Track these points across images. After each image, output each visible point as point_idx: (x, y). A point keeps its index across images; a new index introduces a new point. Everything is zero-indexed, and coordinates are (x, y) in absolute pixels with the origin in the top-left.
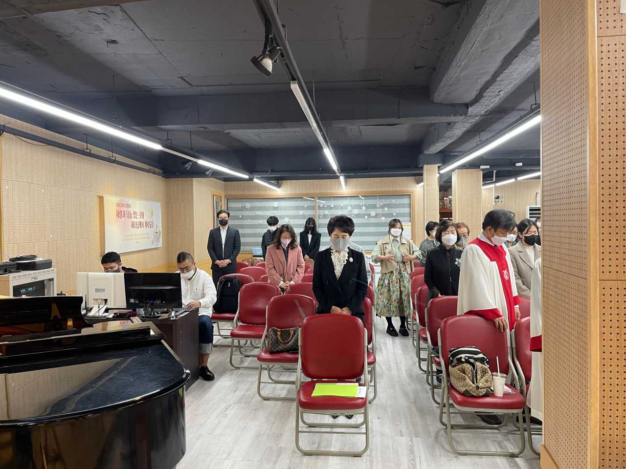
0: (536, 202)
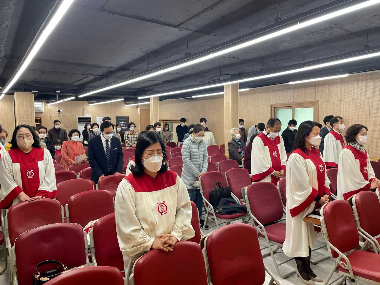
0: (83, 115)
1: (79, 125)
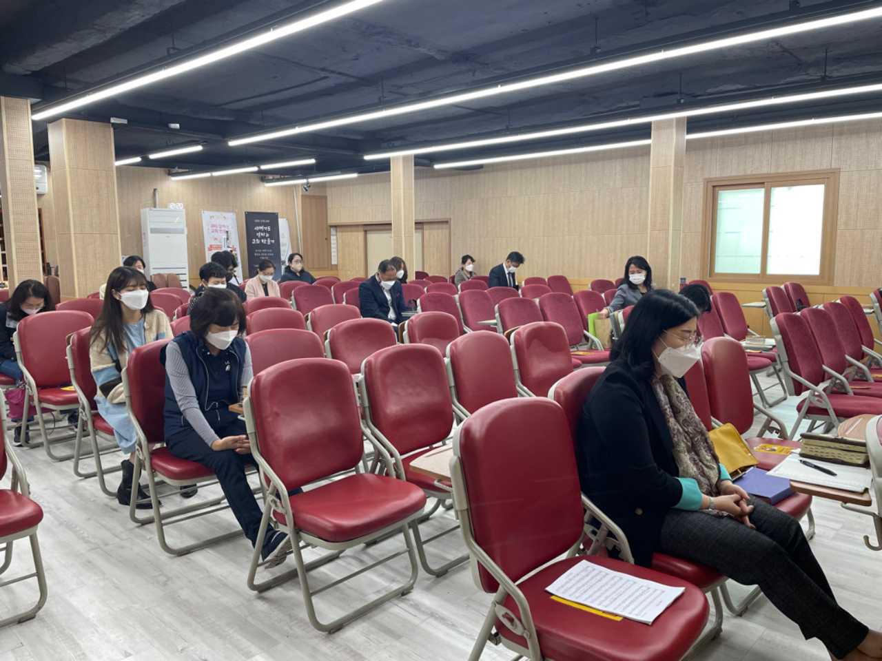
0: (155, 205)
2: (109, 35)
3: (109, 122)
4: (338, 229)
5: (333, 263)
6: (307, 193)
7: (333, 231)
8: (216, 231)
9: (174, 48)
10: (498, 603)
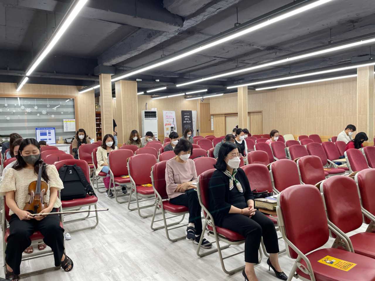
0: (146, 109)
1: (145, 119)
2: (141, 52)
3: (136, 80)
4: (214, 116)
5: (212, 130)
6: (202, 102)
7: (212, 117)
8: (168, 118)
9: (163, 55)
10: (298, 262)
